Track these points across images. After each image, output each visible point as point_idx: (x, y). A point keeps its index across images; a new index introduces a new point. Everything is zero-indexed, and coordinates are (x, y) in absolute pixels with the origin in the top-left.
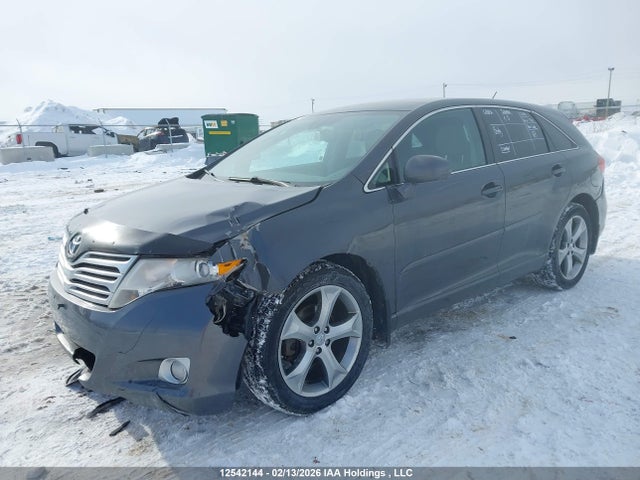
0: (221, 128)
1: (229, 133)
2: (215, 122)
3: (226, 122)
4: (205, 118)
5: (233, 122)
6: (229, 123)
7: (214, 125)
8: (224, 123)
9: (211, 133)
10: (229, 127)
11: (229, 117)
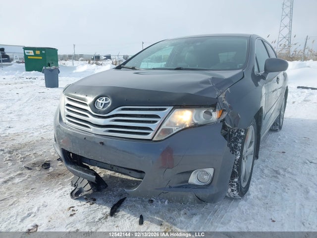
0: (35, 55)
1: (41, 58)
2: (32, 51)
3: (39, 52)
4: (25, 48)
5: (43, 52)
6: (41, 52)
7: (31, 53)
8: (38, 52)
9: (29, 57)
10: (41, 54)
11: (41, 49)
